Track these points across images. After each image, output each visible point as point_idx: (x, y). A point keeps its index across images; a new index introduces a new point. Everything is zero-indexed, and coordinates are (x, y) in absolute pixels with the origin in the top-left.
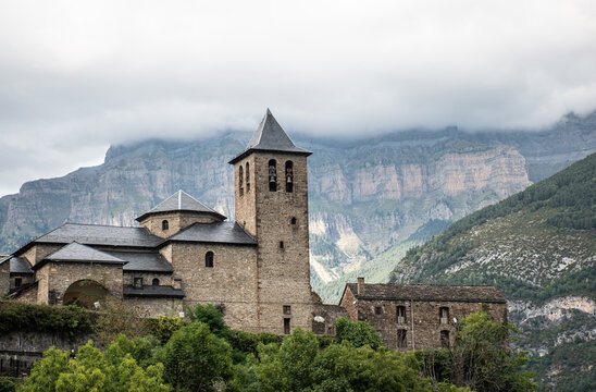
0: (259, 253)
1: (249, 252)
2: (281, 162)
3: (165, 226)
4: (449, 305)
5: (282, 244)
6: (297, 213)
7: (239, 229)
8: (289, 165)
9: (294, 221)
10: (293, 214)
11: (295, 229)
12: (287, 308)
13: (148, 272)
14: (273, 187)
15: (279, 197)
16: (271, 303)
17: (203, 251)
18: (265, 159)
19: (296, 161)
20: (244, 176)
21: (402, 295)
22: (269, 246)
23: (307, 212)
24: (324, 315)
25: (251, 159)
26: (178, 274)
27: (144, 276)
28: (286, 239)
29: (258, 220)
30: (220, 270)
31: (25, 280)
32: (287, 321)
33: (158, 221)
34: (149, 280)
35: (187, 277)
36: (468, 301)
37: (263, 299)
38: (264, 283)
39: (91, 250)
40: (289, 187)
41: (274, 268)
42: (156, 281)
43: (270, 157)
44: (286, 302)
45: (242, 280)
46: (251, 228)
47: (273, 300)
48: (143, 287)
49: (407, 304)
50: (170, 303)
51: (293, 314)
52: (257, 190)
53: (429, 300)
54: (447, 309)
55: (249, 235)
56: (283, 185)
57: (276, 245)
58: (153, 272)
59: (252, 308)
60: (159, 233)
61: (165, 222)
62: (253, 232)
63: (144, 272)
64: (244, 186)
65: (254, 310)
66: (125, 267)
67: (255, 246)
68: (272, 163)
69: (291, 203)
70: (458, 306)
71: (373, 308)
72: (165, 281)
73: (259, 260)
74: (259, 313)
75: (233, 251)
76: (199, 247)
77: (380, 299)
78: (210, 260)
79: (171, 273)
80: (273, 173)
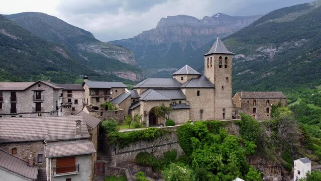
0: (215, 91)
1: (212, 90)
2: (224, 57)
3: (182, 79)
5: (223, 87)
7: (207, 80)
8: (226, 58)
9: (227, 78)
10: (227, 76)
11: (227, 81)
12: (224, 109)
13: (178, 99)
14: (220, 66)
15: (223, 69)
17: (196, 91)
18: (218, 56)
20: (210, 62)
21: (255, 97)
22: (218, 88)
25: (213, 56)
26: (187, 99)
27: (176, 101)
28: (224, 85)
29: (215, 79)
30: (202, 97)
31: (136, 100)
32: (224, 114)
33: (180, 77)
34: (178, 102)
35: (191, 100)
37: (216, 107)
38: (217, 101)
40: (226, 66)
41: (220, 96)
42: (180, 102)
43: (220, 56)
44: (224, 107)
45: (209, 100)
46: (212, 80)
47: (219, 107)
48: (176, 105)
49: (257, 100)
50: (185, 110)
51: (226, 111)
52: (215, 67)
55: (211, 83)
56: (224, 65)
57: (221, 87)
58: (179, 99)
59: (212, 110)
60: (180, 81)
62: (213, 82)
63: (176, 99)
64: (210, 65)
67: (214, 88)
68: (220, 58)
69: (226, 72)
70: (272, 100)
71: (246, 101)
72: (183, 102)
73: (215, 93)
74: (215, 112)
75: (207, 90)
76: (195, 89)
78: (198, 94)
79: (185, 99)
80: (221, 61)
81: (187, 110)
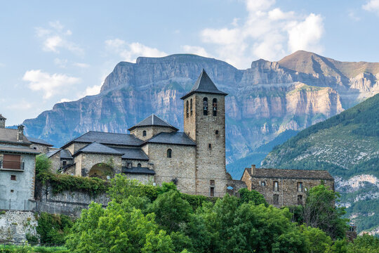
0: (197, 150)
1: (192, 150)
2: (210, 99)
3: (145, 134)
4: (303, 181)
5: (210, 145)
6: (219, 128)
7: (186, 136)
8: (215, 100)
9: (217, 132)
10: (217, 129)
11: (218, 137)
12: (212, 182)
13: (135, 160)
14: (206, 113)
15: (209, 119)
16: (203, 179)
17: (165, 148)
18: (202, 97)
19: (219, 98)
20: (189, 106)
21: (276, 175)
22: (203, 147)
23: (224, 128)
24: (233, 186)
25: (193, 97)
26: (151, 161)
27: (133, 162)
28: (212, 142)
29: (197, 132)
30: (175, 159)
31: (68, 162)
32: (212, 189)
33: (141, 131)
34: (135, 164)
35: (157, 163)
36: (313, 179)
37: (199, 177)
38: (200, 167)
39: (104, 146)
40: (215, 113)
41: (205, 159)
43: (204, 96)
44: (212, 178)
45: (187, 165)
46: (193, 136)
47: (204, 177)
48: (132, 168)
49: (279, 180)
50: (147, 177)
51: (216, 185)
52: (197, 115)
53: (292, 178)
54: (301, 183)
55: (192, 140)
56: (211, 112)
57: (206, 146)
58: (138, 160)
59: (192, 181)
60: (141, 137)
61: (145, 132)
62: (194, 138)
63: (133, 159)
64: (189, 112)
65: (194, 183)
66: (122, 157)
67: (195, 146)
68: (205, 99)
69: (215, 122)
70: (308, 181)
71: (260, 182)
72: (144, 165)
73: (197, 154)
74: (197, 184)
75: (183, 149)
76: (163, 146)
77: (264, 177)
78: (169, 154)
79: (148, 160)
80: (206, 105)
81: (151, 177)
